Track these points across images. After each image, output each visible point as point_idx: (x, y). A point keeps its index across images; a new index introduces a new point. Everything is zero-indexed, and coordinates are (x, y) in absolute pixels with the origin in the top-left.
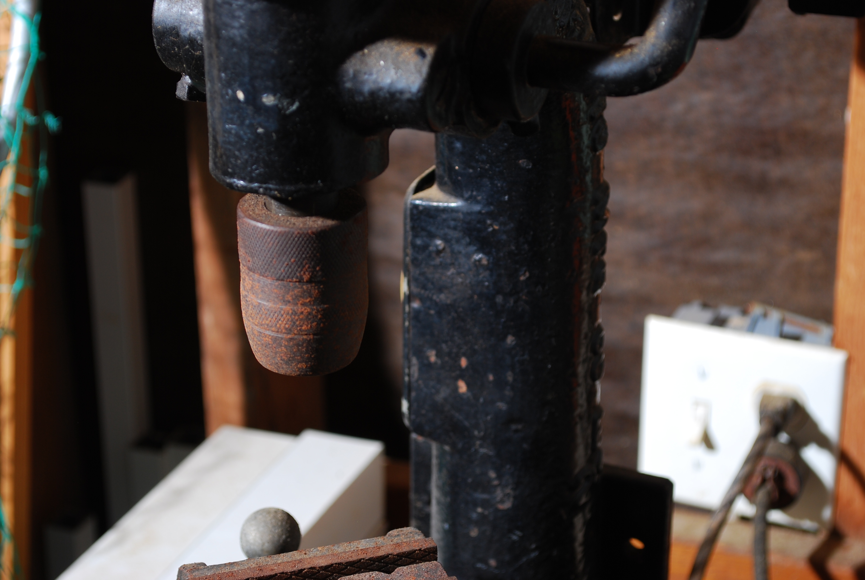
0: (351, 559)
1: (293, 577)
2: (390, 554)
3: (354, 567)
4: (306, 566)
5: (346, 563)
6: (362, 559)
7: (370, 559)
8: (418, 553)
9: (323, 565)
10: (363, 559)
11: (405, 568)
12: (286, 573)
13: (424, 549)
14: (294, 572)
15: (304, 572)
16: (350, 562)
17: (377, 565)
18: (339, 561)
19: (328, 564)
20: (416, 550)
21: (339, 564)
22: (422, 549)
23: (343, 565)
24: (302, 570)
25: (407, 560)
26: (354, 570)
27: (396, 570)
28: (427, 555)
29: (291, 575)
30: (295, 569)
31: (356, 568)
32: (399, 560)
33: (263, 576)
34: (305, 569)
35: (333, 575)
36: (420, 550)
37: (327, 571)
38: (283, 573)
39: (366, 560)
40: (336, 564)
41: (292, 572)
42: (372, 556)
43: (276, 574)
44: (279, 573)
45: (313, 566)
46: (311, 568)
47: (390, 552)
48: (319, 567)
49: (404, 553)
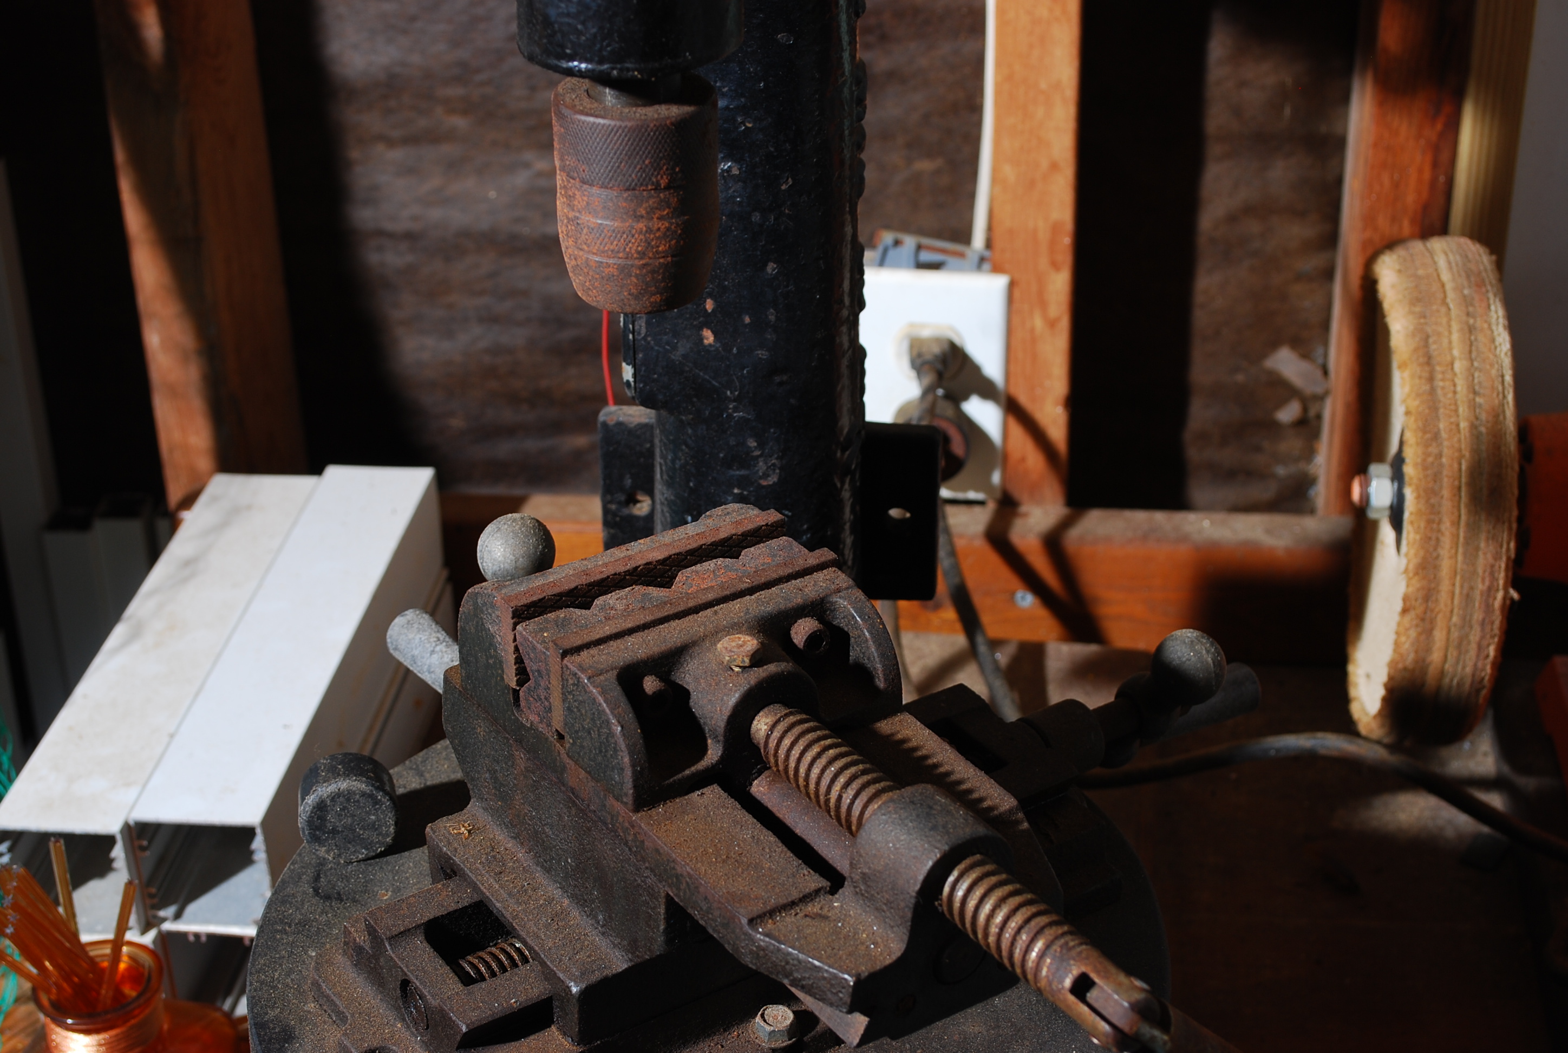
0: (689, 547)
1: (627, 577)
2: (733, 535)
3: (695, 556)
4: (641, 562)
6: (703, 545)
7: (712, 544)
8: (765, 530)
9: (659, 558)
10: (705, 544)
11: (752, 549)
12: (619, 574)
13: (772, 524)
14: (628, 571)
15: (639, 569)
16: (690, 550)
17: (719, 550)
18: (677, 551)
19: (666, 556)
20: (763, 526)
21: (678, 554)
22: (769, 524)
23: (682, 555)
24: (637, 567)
25: (752, 540)
27: (743, 553)
29: (625, 575)
30: (628, 567)
31: (698, 556)
32: (744, 540)
33: (594, 581)
34: (640, 566)
35: (671, 569)
36: (767, 525)
37: (665, 566)
38: (615, 574)
40: (674, 555)
41: (627, 571)
42: (713, 540)
43: (608, 577)
44: (612, 575)
45: (648, 561)
48: (656, 561)
49: (749, 531)
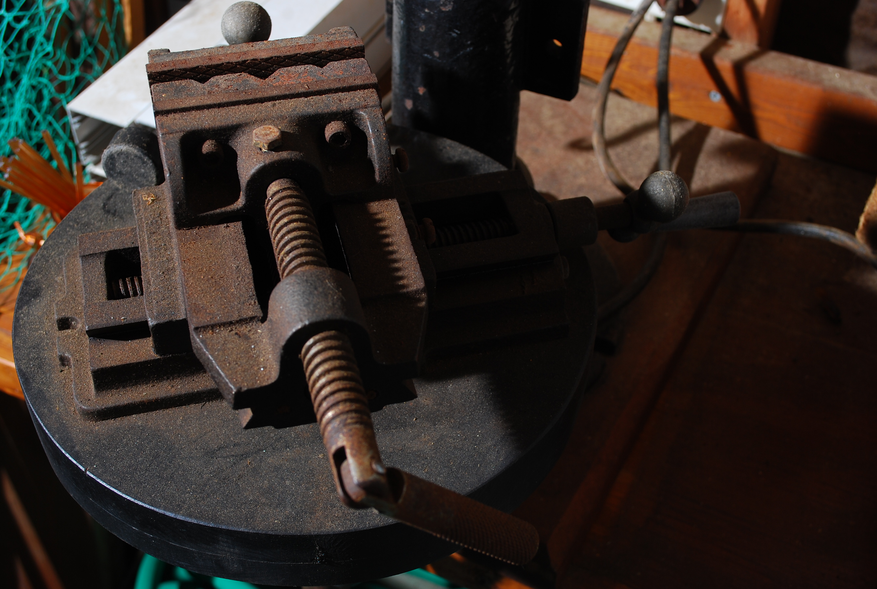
0: (288, 54)
1: (238, 66)
2: (323, 51)
3: (292, 60)
4: (250, 57)
5: (284, 56)
6: (298, 54)
7: (305, 54)
8: (347, 51)
9: (264, 57)
10: (299, 54)
11: (336, 63)
12: (232, 63)
13: (353, 48)
14: (239, 62)
15: (247, 62)
16: (288, 56)
17: (311, 59)
18: (278, 55)
19: (269, 57)
20: (346, 48)
21: (278, 57)
22: (351, 48)
23: (281, 58)
24: (245, 61)
25: (338, 56)
26: (292, 63)
27: (328, 65)
28: (355, 53)
29: (236, 65)
30: (239, 60)
31: (294, 61)
32: (331, 56)
33: (211, 65)
34: (248, 60)
35: (273, 66)
36: (349, 48)
37: (268, 63)
38: (229, 63)
39: (302, 55)
40: (275, 57)
41: (237, 62)
42: (307, 52)
43: (223, 64)
44: (225, 63)
45: (255, 58)
46: (254, 60)
47: (323, 49)
48: (260, 59)
49: (335, 50)
